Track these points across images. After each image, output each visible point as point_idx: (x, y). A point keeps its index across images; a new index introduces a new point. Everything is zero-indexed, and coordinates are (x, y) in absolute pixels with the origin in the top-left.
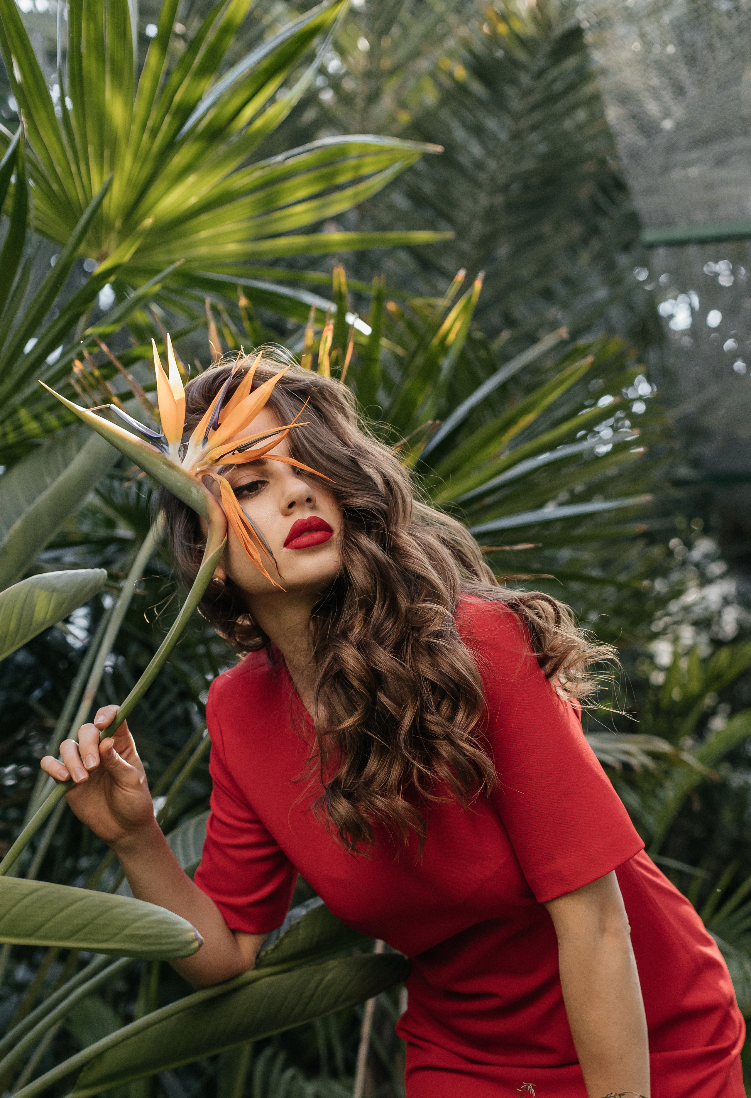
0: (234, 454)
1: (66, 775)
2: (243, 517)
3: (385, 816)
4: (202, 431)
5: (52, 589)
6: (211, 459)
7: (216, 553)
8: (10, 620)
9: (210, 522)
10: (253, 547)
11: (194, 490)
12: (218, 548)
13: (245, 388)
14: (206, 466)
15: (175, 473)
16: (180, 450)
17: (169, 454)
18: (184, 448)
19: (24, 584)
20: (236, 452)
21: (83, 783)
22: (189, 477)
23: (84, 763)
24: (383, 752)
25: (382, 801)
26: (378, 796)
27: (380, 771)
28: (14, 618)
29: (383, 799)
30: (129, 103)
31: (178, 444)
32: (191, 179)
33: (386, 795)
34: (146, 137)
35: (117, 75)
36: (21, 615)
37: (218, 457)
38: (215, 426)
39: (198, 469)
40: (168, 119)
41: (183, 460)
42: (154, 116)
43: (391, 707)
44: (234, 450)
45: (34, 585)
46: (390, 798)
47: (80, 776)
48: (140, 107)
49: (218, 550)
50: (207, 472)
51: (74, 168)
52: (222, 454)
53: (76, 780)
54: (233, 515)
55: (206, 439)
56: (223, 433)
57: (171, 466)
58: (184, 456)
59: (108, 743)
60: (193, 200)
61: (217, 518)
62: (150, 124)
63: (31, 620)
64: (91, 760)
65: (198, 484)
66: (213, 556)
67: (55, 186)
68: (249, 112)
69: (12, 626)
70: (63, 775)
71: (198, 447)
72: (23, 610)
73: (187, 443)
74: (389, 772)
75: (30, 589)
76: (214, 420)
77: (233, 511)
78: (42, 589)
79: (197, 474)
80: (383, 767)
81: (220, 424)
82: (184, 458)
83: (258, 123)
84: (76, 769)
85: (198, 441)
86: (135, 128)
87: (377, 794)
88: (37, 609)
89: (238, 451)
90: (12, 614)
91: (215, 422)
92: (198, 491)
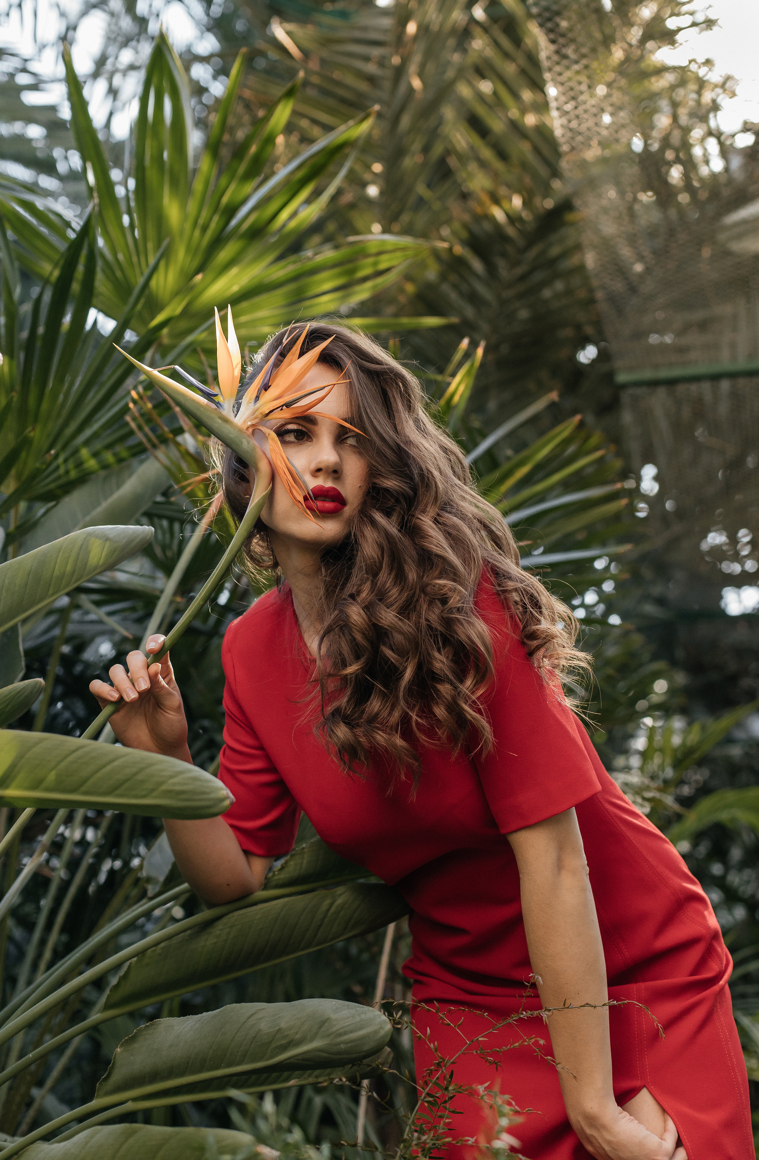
0: (282, 409)
1: (116, 696)
2: (289, 465)
3: (385, 750)
4: (255, 391)
5: (106, 539)
6: (261, 413)
7: (262, 498)
8: (67, 562)
9: (257, 470)
10: (296, 490)
11: (245, 442)
12: (264, 494)
13: (293, 356)
14: (257, 420)
15: (228, 426)
16: (234, 407)
17: (224, 409)
18: (238, 406)
19: (81, 533)
20: (284, 407)
21: (133, 702)
22: (240, 430)
23: (136, 685)
24: (384, 697)
25: (382, 737)
26: (380, 732)
27: (382, 711)
28: (71, 561)
29: (384, 735)
30: (183, 205)
31: (233, 401)
32: (234, 271)
33: (386, 731)
34: (197, 233)
35: (175, 183)
36: (77, 559)
37: (267, 412)
38: (266, 387)
39: (249, 423)
40: (216, 218)
41: (236, 415)
42: (205, 214)
43: (393, 658)
44: (282, 406)
45: (89, 534)
46: (389, 734)
47: (131, 695)
48: (192, 206)
49: (264, 496)
50: (257, 426)
51: (135, 259)
52: (272, 409)
53: (127, 699)
54: (279, 462)
55: (257, 398)
56: (273, 392)
57: (226, 420)
58: (238, 412)
59: (157, 667)
60: (235, 288)
61: (264, 467)
62: (201, 221)
63: (86, 564)
64: (142, 682)
65: (248, 436)
66: (259, 501)
67: (119, 274)
68: (284, 215)
69: (69, 568)
70: (114, 696)
71: (250, 404)
72: (79, 554)
73: (240, 401)
74: (390, 713)
75: (86, 537)
76: (265, 382)
77: (280, 460)
78: (96, 538)
79: (248, 427)
80: (385, 707)
81: (270, 386)
82: (237, 413)
83: (293, 224)
84: (127, 689)
85: (250, 399)
86: (188, 226)
87: (379, 730)
88: (92, 555)
89: (286, 406)
90: (69, 557)
91: (266, 383)
92: (248, 443)
